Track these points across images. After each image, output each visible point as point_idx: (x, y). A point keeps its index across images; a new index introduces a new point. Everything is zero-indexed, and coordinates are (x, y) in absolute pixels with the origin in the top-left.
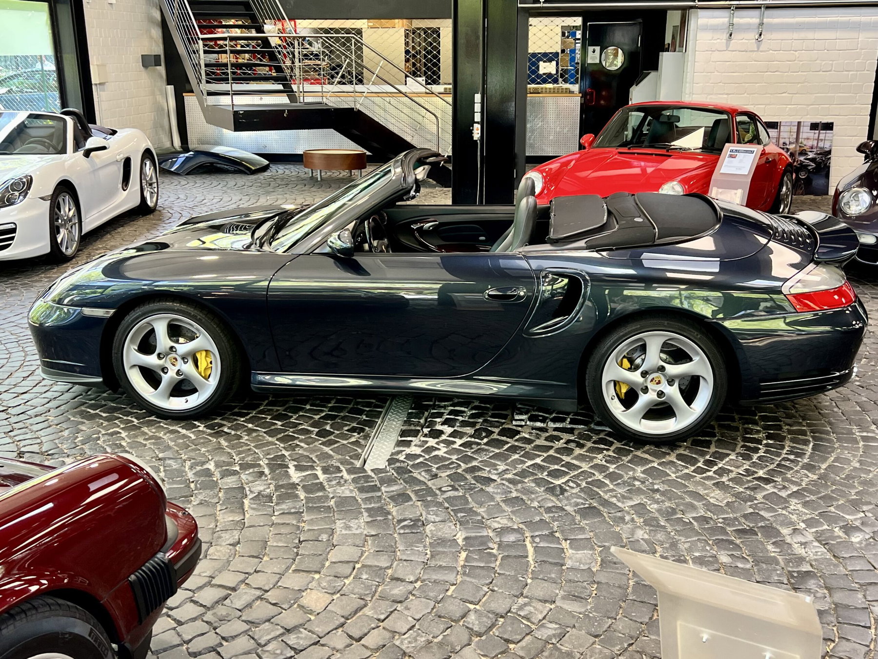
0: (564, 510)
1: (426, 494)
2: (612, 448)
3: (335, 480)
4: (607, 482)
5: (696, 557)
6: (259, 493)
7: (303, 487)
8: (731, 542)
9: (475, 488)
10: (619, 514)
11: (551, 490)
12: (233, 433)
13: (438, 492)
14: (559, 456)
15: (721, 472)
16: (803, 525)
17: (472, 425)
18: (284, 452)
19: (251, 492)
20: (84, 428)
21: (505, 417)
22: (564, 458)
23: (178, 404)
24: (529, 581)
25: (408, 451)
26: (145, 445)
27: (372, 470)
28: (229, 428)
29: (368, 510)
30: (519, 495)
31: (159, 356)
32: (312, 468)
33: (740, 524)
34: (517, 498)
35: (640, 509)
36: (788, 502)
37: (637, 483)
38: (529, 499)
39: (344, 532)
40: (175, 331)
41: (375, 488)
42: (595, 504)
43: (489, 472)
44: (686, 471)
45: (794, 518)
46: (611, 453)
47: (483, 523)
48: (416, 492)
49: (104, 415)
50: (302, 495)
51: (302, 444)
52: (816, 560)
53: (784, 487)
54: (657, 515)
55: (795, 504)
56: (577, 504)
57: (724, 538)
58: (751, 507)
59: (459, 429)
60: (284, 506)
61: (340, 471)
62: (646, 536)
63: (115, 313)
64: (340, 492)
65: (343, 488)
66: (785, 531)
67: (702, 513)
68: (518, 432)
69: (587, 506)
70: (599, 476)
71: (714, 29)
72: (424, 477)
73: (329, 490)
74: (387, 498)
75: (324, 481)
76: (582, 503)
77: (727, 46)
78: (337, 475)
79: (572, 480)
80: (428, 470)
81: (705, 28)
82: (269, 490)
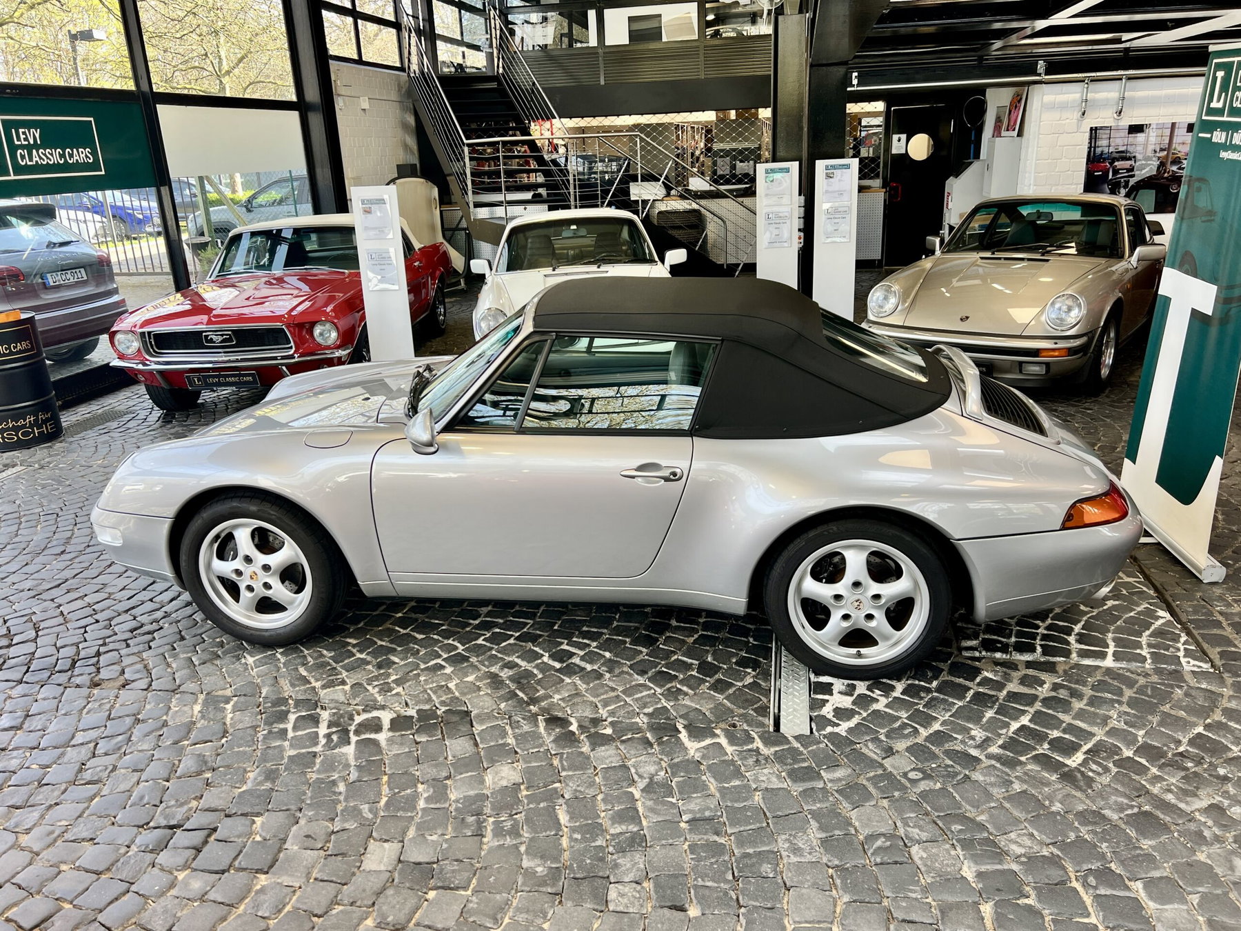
1: (889, 786)
3: (751, 756)
4: (1144, 761)
6: (651, 779)
7: (709, 768)
9: (957, 774)
10: (1192, 827)
11: (1068, 778)
12: (589, 667)
14: (1050, 712)
18: (665, 703)
19: (641, 776)
25: (833, 701)
26: (479, 689)
27: (796, 738)
29: (816, 815)
30: (1025, 787)
32: (711, 732)
34: (1024, 792)
35: (1220, 817)
37: (1190, 764)
38: (1044, 796)
39: (794, 859)
41: (811, 774)
42: (1147, 808)
43: (964, 742)
46: (1126, 708)
47: (994, 844)
48: (874, 782)
50: (712, 783)
51: (684, 688)
56: (1121, 807)
60: (692, 805)
61: (752, 740)
64: (764, 778)
65: (766, 771)
68: (978, 670)
69: (1136, 810)
70: (1128, 752)
71: (1063, 107)
72: (875, 753)
73: (747, 774)
74: (834, 793)
75: (736, 758)
76: (1127, 804)
77: (1079, 127)
78: (750, 747)
79: (1091, 759)
80: (876, 740)
81: (1052, 107)
82: (662, 774)
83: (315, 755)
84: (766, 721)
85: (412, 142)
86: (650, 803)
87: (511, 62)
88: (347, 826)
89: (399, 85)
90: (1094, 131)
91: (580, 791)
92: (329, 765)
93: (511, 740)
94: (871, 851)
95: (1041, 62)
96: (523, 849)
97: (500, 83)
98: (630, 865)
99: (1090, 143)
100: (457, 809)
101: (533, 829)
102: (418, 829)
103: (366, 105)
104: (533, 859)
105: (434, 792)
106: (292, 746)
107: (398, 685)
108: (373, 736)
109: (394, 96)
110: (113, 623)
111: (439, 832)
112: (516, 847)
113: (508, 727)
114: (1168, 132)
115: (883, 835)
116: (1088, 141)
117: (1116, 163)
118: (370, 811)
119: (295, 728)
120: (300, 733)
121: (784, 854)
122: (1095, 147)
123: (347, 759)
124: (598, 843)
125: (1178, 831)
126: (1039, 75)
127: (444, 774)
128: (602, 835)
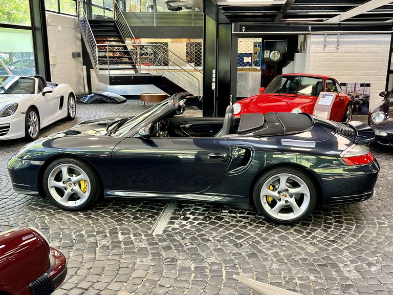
0: (241, 254)
1: (179, 247)
2: (265, 226)
3: (139, 240)
4: (262, 241)
5: (299, 277)
6: (104, 245)
7: (124, 243)
8: (316, 270)
9: (202, 244)
10: (266, 257)
11: (236, 245)
12: (95, 217)
13: (184, 245)
14: (240, 229)
15: (314, 237)
16: (349, 263)
17: (203, 215)
18: (117, 226)
19: (100, 245)
20: (29, 214)
21: (218, 211)
22: (243, 230)
23: (71, 204)
24: (222, 287)
25: (173, 226)
26: (55, 223)
27: (156, 235)
28: (94, 215)
29: (152, 253)
30: (221, 247)
31: (64, 183)
32: (129, 234)
33: (321, 262)
35: (276, 254)
36: (343, 252)
37: (275, 242)
38: (226, 249)
39: (140, 264)
40: (71, 171)
41: (156, 244)
42: (255, 252)
43: (209, 236)
44: (298, 237)
45: (345, 259)
46: (264, 228)
47: (203, 260)
48: (174, 245)
49: (39, 209)
50: (123, 246)
51: (126, 223)
52: (354, 279)
53: (342, 245)
54: (283, 257)
55: (346, 253)
56: (247, 252)
57: (313, 268)
58: (326, 254)
59: (197, 217)
60: (114, 251)
61: (141, 236)
62: (277, 267)
63: (44, 163)
64: (140, 245)
65: (141, 243)
66: (341, 265)
67: (304, 256)
68: (224, 218)
69: (251, 253)
70: (258, 239)
71: (318, 43)
72: (179, 239)
73: (135, 244)
74: (161, 248)
75: (133, 240)
76: (249, 251)
79: (246, 241)
80: (181, 236)
81: (314, 43)
82: (108, 244)
84: (149, 231)
85: (79, 43)
86: (101, 251)
87: (119, 16)
89: (75, 22)
94: (165, 261)
95: (310, 27)
97: (115, 24)
103: (60, 29)
109: (73, 26)
115: (171, 258)
121: (138, 262)
126: (309, 31)
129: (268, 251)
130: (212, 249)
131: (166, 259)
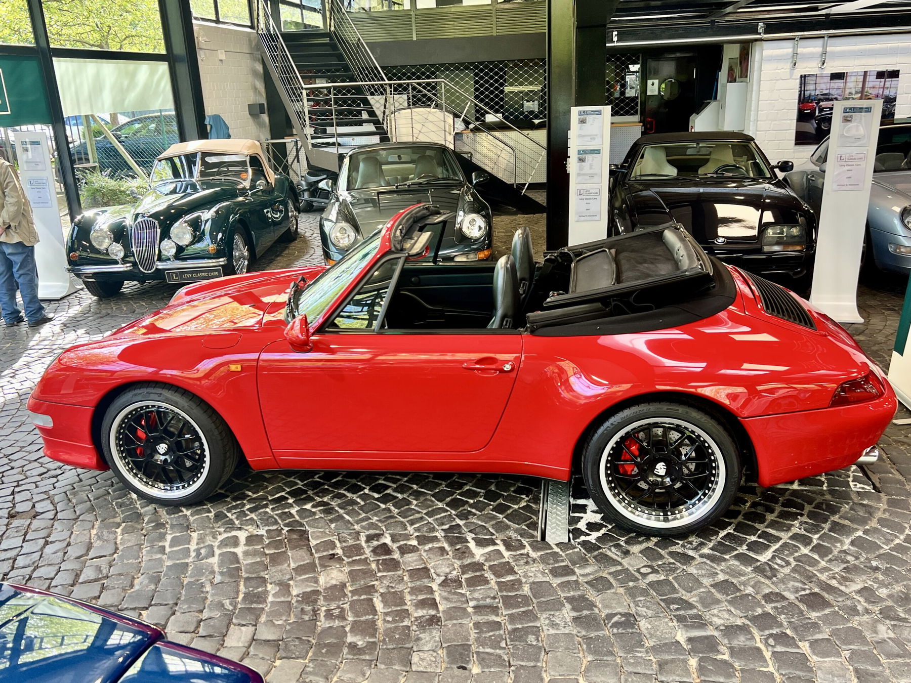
0: (784, 598)
1: (625, 578)
2: (805, 513)
3: (523, 559)
4: (816, 557)
6: (446, 577)
7: (491, 568)
9: (676, 569)
10: (848, 603)
11: (760, 570)
12: (400, 496)
13: (637, 574)
14: (750, 523)
19: (438, 575)
22: (758, 526)
25: (586, 518)
27: (557, 545)
28: (395, 490)
29: (570, 600)
30: (727, 577)
32: (493, 542)
34: (726, 581)
35: (870, 595)
37: (851, 559)
38: (740, 583)
39: (552, 631)
41: (567, 571)
42: (816, 590)
43: (684, 546)
44: (897, 541)
46: (807, 519)
47: (701, 618)
48: (614, 576)
50: (492, 579)
51: (473, 511)
54: (891, 603)
56: (797, 590)
60: (478, 596)
61: (524, 547)
62: (892, 635)
64: (532, 575)
65: (533, 569)
69: (808, 592)
70: (805, 550)
71: (778, 59)
72: (616, 555)
73: (519, 572)
74: (585, 584)
75: (511, 561)
76: (801, 588)
77: (791, 74)
78: (522, 552)
79: (777, 556)
80: (618, 546)
81: (771, 59)
82: (455, 573)
83: (187, 564)
84: (535, 533)
85: (261, 86)
86: (445, 594)
87: (340, 22)
88: (212, 615)
89: (250, 40)
90: (803, 77)
91: (392, 587)
92: (199, 571)
93: (339, 551)
94: (610, 624)
95: (761, 25)
96: (347, 629)
97: (331, 39)
98: (430, 638)
99: (801, 87)
100: (297, 601)
101: (356, 614)
102: (267, 616)
103: (223, 57)
104: (355, 636)
105: (280, 589)
106: (169, 558)
107: (251, 512)
108: (232, 550)
109: (246, 49)
110: (25, 469)
111: (284, 618)
112: (343, 627)
113: (337, 542)
114: (861, 78)
115: (620, 614)
116: (798, 86)
117: (821, 103)
118: (231, 604)
119: (171, 546)
120: (175, 549)
121: (545, 628)
122: (804, 91)
123: (212, 567)
124: (405, 623)
125: (838, 606)
126: (760, 34)
127: (288, 577)
128: (408, 617)
129: (846, 586)
130: (706, 581)
131: (610, 616)
